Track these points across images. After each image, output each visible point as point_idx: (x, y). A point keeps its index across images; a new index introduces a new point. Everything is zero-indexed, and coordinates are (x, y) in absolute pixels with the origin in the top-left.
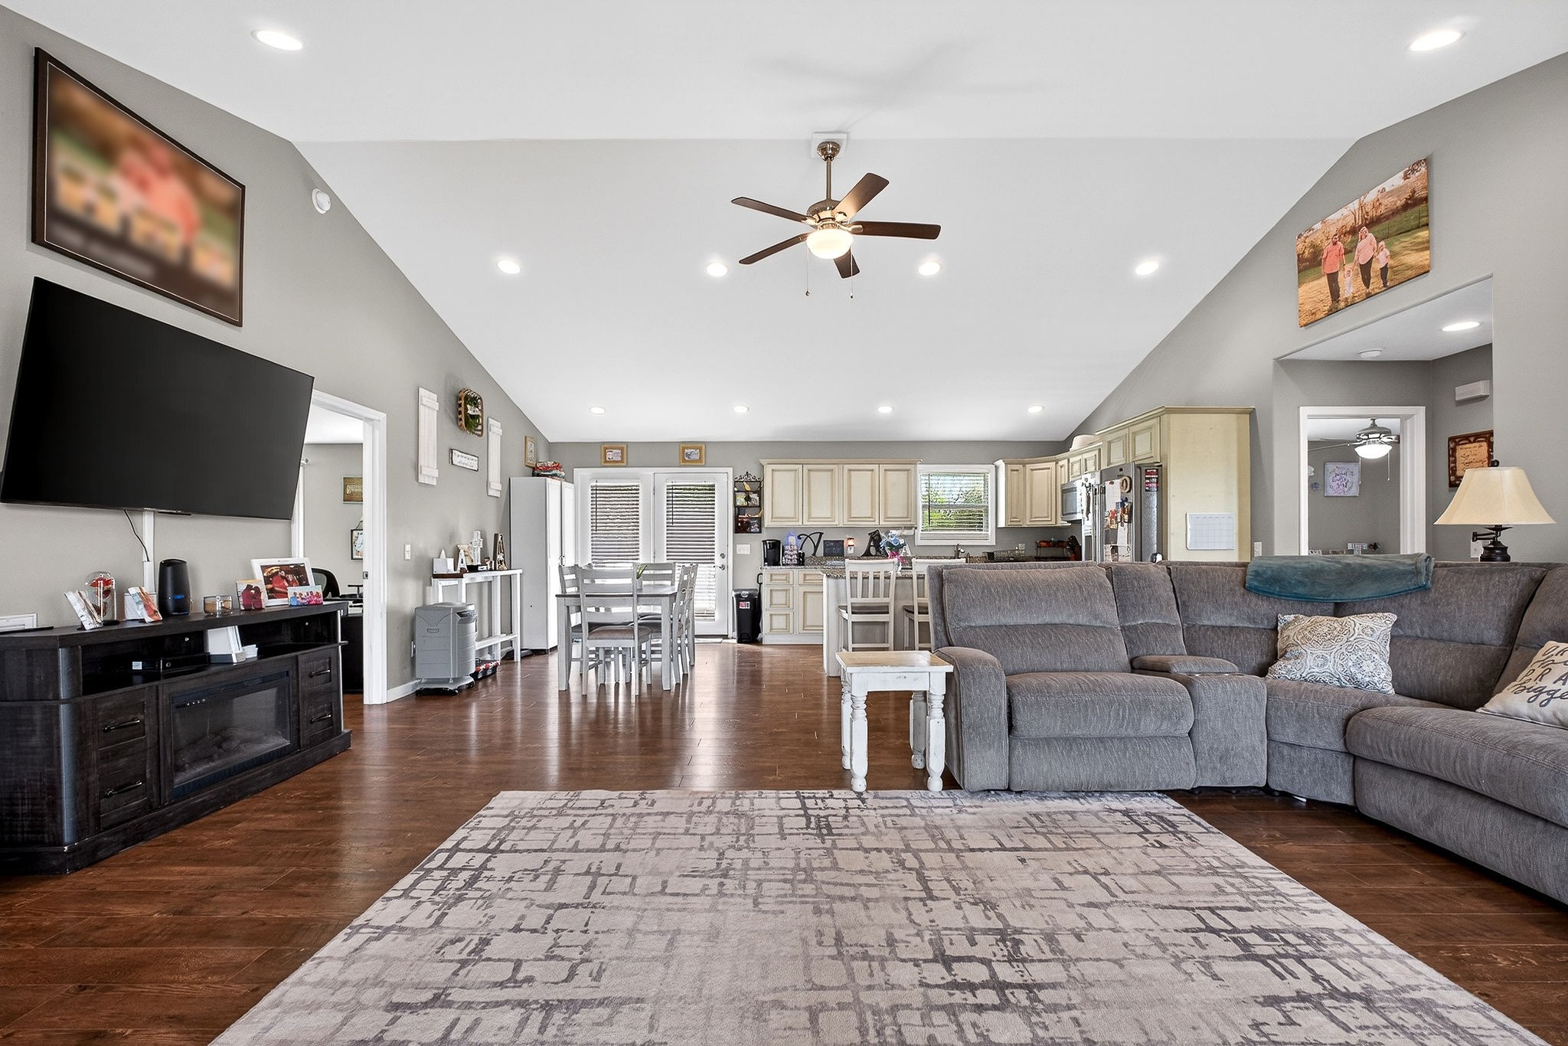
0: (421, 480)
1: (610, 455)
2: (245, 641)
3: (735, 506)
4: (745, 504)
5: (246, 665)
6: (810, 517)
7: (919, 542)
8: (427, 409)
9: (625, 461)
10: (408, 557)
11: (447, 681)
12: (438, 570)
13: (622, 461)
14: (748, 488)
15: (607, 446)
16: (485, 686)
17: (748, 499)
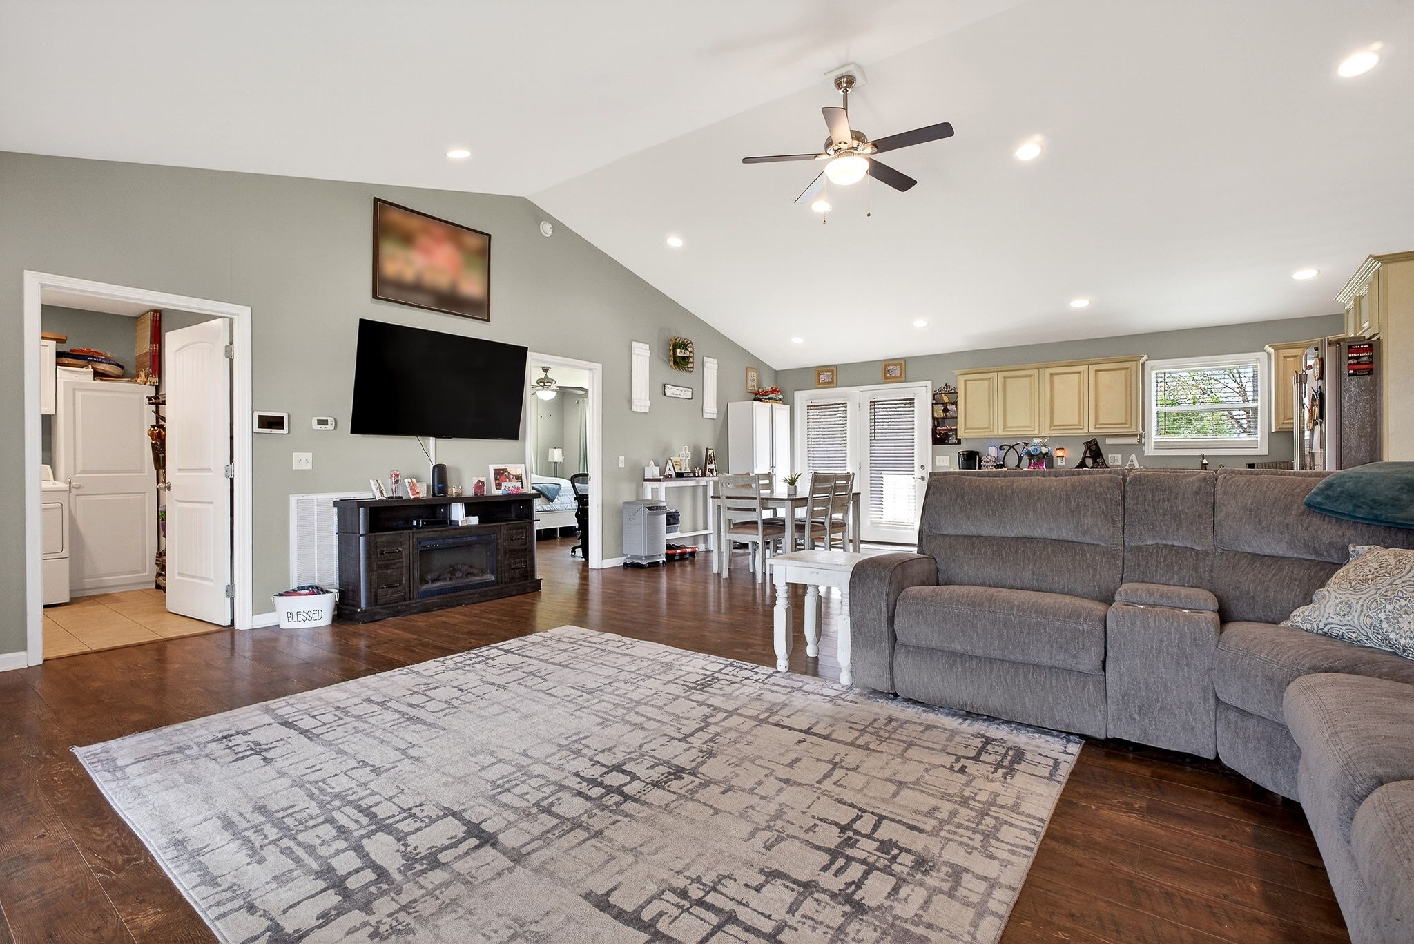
0: (634, 409)
1: (822, 378)
2: (469, 513)
3: (934, 418)
4: (943, 415)
5: (469, 528)
6: (1005, 427)
7: (1150, 451)
8: (639, 357)
9: (835, 381)
10: (622, 465)
11: (640, 558)
12: (648, 476)
13: (832, 382)
14: (946, 400)
15: (821, 370)
16: (682, 566)
17: (946, 410)
